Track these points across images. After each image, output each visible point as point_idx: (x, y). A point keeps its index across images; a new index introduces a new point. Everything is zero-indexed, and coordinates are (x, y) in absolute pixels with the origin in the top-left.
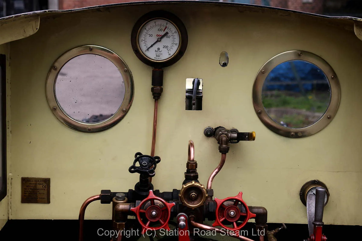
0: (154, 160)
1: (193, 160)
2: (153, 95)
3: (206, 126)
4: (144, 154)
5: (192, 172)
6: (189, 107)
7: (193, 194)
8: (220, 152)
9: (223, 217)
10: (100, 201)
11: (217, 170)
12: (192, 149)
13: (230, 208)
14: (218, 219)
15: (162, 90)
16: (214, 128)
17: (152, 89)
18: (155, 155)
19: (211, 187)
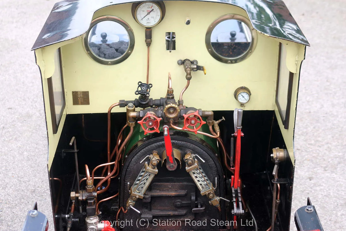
0: (148, 86)
1: (171, 89)
2: (146, 44)
3: (178, 59)
4: (143, 82)
5: (171, 95)
6: (168, 48)
7: (172, 111)
8: (187, 79)
9: (188, 123)
10: (119, 106)
11: (185, 89)
12: (170, 81)
13: (192, 119)
14: (185, 124)
15: (151, 41)
16: (183, 60)
17: (146, 41)
18: (149, 83)
19: (182, 99)
